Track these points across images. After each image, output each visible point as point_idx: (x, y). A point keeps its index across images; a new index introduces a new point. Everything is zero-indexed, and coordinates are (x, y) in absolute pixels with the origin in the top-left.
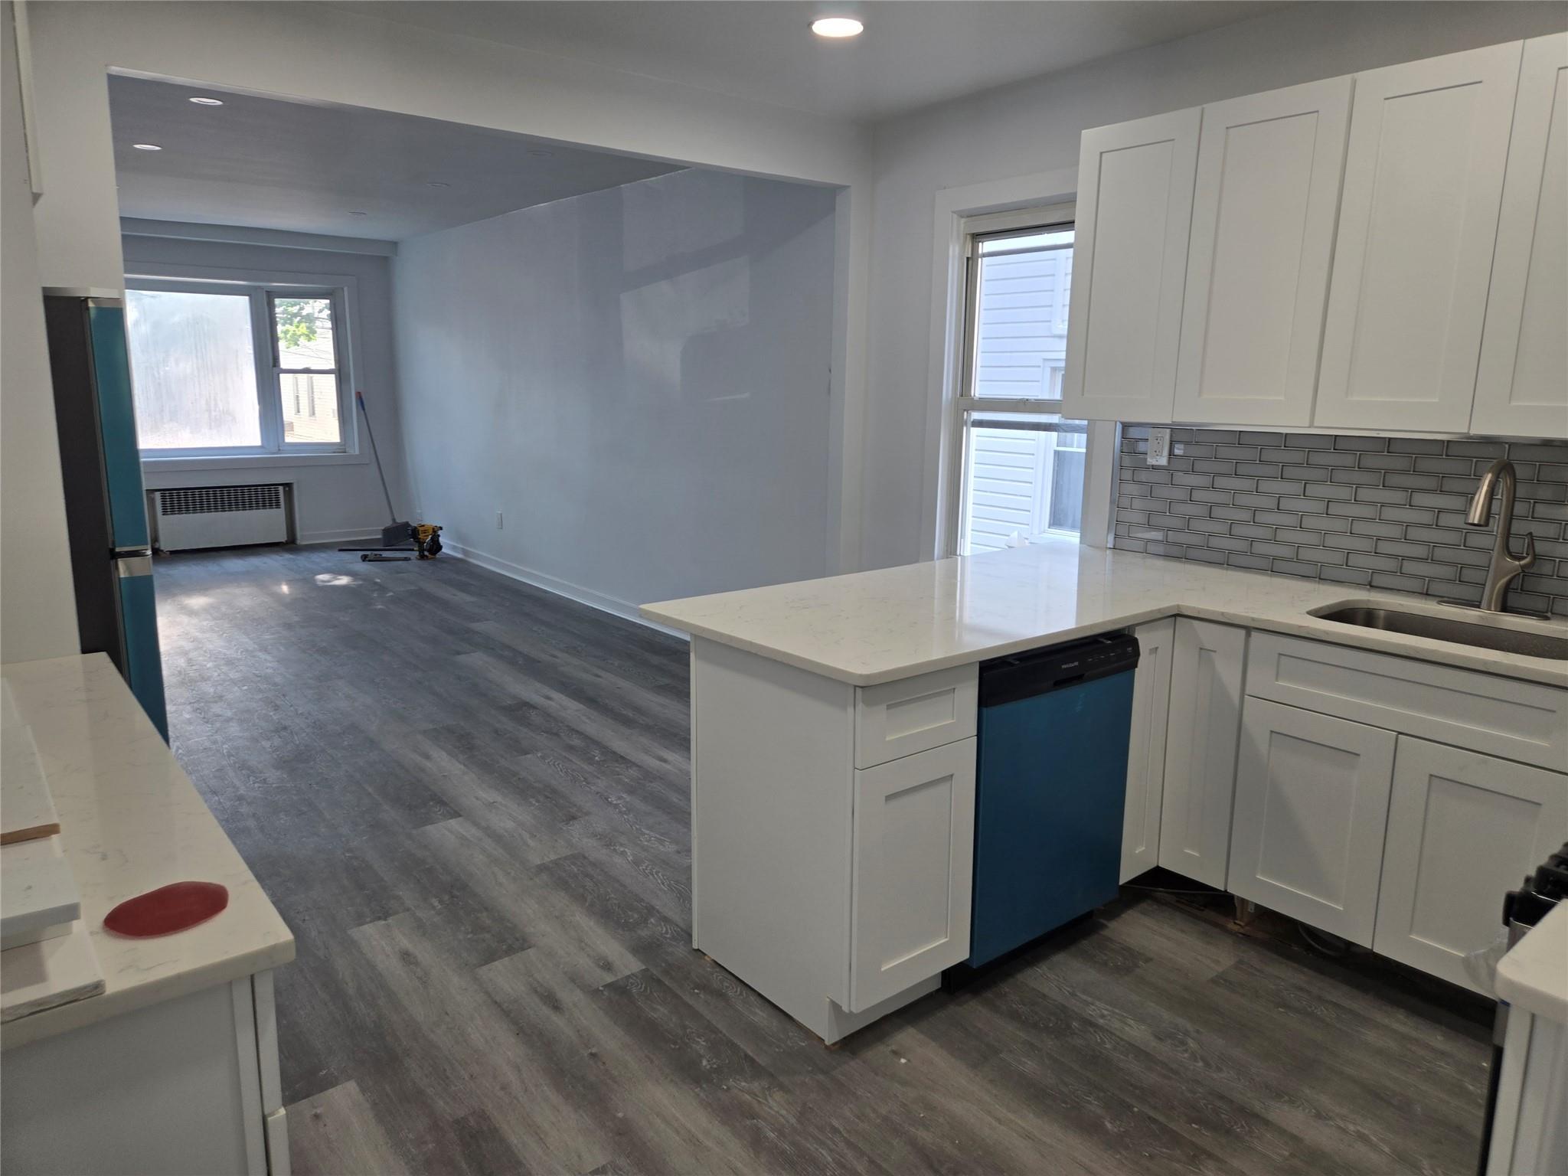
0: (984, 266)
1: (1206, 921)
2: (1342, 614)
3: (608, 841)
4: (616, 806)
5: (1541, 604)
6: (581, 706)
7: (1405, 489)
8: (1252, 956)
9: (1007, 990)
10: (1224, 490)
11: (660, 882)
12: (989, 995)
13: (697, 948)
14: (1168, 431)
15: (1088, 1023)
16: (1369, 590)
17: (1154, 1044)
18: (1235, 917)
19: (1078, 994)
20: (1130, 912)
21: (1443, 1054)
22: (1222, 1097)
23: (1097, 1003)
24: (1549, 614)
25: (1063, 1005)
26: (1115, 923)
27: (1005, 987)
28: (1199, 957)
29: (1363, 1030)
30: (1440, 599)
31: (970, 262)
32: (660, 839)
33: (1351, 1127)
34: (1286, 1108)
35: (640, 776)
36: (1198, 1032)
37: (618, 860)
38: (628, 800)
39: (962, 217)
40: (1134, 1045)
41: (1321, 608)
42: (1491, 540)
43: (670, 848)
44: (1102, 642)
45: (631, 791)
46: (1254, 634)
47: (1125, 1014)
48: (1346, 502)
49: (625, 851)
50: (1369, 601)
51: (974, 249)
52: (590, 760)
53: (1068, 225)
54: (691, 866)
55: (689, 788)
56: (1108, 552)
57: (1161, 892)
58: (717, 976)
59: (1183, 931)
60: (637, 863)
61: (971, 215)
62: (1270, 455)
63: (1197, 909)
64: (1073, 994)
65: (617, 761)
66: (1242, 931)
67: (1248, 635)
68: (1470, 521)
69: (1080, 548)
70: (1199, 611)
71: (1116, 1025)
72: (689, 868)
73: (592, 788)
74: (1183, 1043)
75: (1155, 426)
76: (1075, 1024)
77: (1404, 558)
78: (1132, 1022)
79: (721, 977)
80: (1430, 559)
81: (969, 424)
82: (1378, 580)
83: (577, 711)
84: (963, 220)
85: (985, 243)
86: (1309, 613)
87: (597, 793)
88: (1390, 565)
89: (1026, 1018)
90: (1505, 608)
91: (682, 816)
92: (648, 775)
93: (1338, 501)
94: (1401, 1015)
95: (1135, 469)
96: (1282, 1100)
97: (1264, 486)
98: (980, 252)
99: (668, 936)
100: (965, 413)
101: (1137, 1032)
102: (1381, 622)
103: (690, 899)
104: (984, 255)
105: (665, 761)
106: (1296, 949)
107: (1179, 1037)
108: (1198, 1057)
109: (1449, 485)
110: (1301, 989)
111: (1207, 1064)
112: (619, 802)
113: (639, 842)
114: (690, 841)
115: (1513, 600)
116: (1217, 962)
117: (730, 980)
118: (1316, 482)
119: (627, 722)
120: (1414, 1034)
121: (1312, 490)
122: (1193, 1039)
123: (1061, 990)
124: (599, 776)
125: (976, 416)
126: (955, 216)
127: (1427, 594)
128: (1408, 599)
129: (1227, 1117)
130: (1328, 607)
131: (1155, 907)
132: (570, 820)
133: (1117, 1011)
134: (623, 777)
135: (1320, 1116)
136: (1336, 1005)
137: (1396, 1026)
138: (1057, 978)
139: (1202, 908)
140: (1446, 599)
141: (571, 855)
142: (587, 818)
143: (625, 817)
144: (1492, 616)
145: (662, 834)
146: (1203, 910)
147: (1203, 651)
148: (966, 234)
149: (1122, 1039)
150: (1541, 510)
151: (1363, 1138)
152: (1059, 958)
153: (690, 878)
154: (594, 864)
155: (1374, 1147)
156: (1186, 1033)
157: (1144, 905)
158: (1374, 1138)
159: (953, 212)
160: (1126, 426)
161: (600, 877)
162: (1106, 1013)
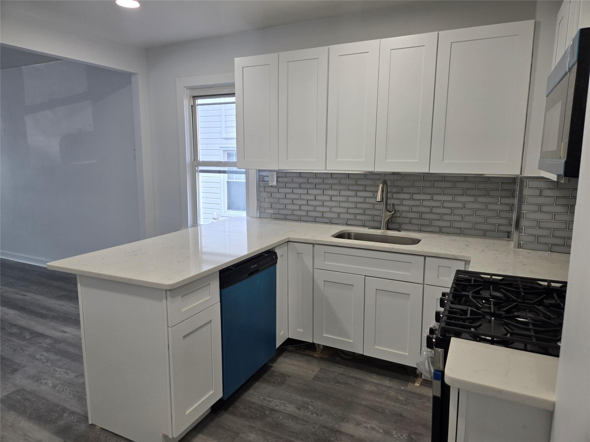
0: (199, 109)
1: (307, 355)
2: (340, 236)
3: (37, 379)
4: (40, 360)
5: (397, 226)
6: (16, 312)
7: (354, 191)
8: (324, 365)
9: (238, 404)
10: (296, 194)
11: (68, 394)
12: (231, 409)
13: (91, 423)
14: (275, 173)
15: (272, 410)
16: (347, 226)
17: (297, 412)
18: (316, 352)
19: (266, 398)
20: (280, 358)
21: (390, 387)
22: (324, 427)
23: (274, 400)
24: (400, 229)
25: (261, 405)
26: (275, 364)
27: (237, 404)
28: (307, 370)
29: (364, 385)
30: (369, 227)
31: (193, 107)
32: (66, 372)
33: (369, 426)
34: (347, 424)
35: (52, 342)
36: (312, 402)
37: (43, 388)
38: (46, 355)
39: (188, 89)
40: (290, 414)
41: (335, 234)
42: (382, 206)
43: (72, 375)
44: (264, 255)
45: (48, 350)
46: (315, 246)
47: (285, 402)
48: (337, 196)
49: (48, 382)
50: (348, 230)
51: (194, 102)
52: (24, 339)
53: (233, 95)
54: (85, 382)
55: (81, 344)
56: (258, 219)
57: (290, 347)
58: (103, 435)
59: (299, 361)
60: (54, 387)
61: (192, 88)
62: (311, 181)
63: (303, 351)
64: (264, 399)
65: (39, 336)
66: (320, 356)
67: (314, 246)
68: (378, 201)
69: (247, 218)
70: (296, 239)
71: (282, 408)
72: (84, 383)
73: (26, 353)
74: (307, 408)
75: (271, 171)
76: (267, 412)
77: (356, 214)
78: (288, 405)
79: (105, 435)
80: (364, 214)
81: (198, 172)
82: (350, 222)
83: (14, 314)
84: (188, 90)
85: (198, 100)
86: (332, 236)
87: (29, 355)
88: (351, 217)
89: (248, 415)
90: (388, 229)
91: (78, 358)
92: (56, 341)
93: (334, 196)
94: (374, 376)
95: (265, 187)
96: (345, 422)
97: (310, 191)
98: (197, 103)
99: (75, 421)
100: (197, 167)
101: (291, 409)
102: (353, 237)
103: (85, 400)
104: (198, 105)
105: (65, 332)
106: (338, 359)
107: (306, 406)
108: (314, 412)
109: (368, 189)
110: (342, 374)
111: (317, 415)
112: (42, 357)
113: (55, 376)
114: (83, 370)
115: (390, 226)
116: (313, 371)
117: (110, 435)
118: (327, 189)
119: (42, 316)
120: (380, 382)
121: (325, 192)
122: (311, 405)
123: (259, 398)
124: (30, 346)
125: (201, 168)
126: (185, 88)
127: (364, 226)
128: (359, 228)
129: (328, 435)
130: (337, 233)
131: (288, 354)
132: (14, 372)
133: (282, 402)
134: (43, 344)
135: (358, 424)
136: (354, 378)
137: (374, 381)
138: (257, 394)
139: (305, 350)
140: (370, 227)
141: (16, 390)
142: (24, 369)
143: (46, 364)
144: (384, 232)
145: (67, 369)
146: (305, 351)
147: (298, 254)
148: (191, 96)
149: (286, 413)
150: (395, 196)
151: (373, 429)
152: (257, 384)
153: (84, 388)
154: (30, 393)
155: (378, 432)
156: (308, 404)
157: (284, 354)
158: (377, 428)
159: (184, 87)
160: (259, 171)
161: (34, 399)
162: (278, 403)
